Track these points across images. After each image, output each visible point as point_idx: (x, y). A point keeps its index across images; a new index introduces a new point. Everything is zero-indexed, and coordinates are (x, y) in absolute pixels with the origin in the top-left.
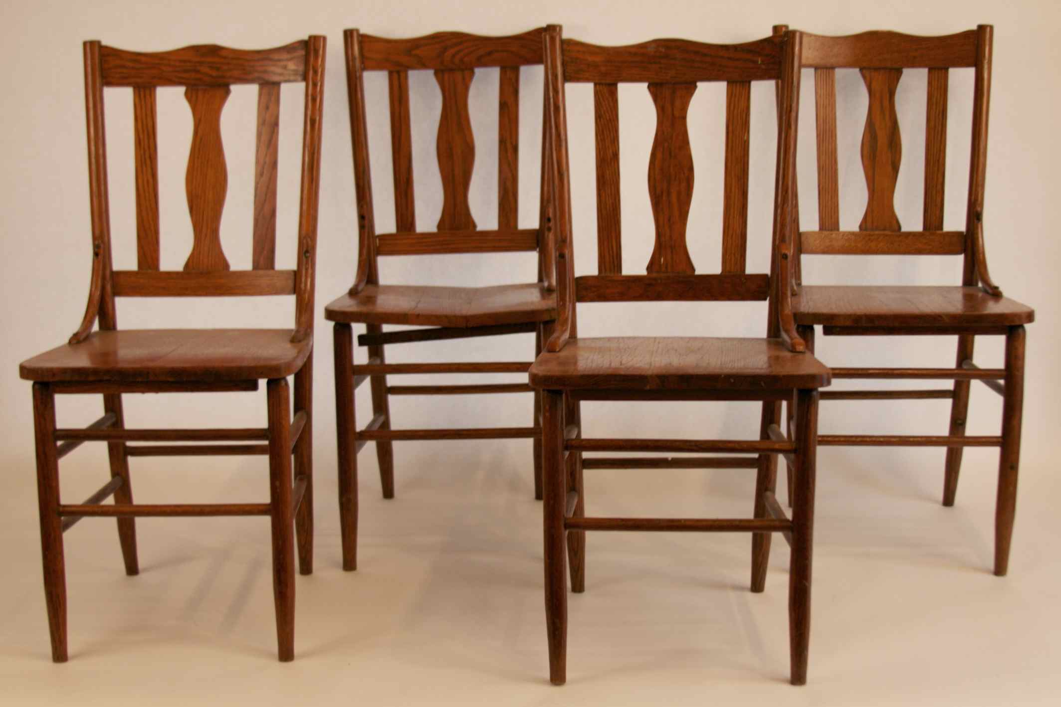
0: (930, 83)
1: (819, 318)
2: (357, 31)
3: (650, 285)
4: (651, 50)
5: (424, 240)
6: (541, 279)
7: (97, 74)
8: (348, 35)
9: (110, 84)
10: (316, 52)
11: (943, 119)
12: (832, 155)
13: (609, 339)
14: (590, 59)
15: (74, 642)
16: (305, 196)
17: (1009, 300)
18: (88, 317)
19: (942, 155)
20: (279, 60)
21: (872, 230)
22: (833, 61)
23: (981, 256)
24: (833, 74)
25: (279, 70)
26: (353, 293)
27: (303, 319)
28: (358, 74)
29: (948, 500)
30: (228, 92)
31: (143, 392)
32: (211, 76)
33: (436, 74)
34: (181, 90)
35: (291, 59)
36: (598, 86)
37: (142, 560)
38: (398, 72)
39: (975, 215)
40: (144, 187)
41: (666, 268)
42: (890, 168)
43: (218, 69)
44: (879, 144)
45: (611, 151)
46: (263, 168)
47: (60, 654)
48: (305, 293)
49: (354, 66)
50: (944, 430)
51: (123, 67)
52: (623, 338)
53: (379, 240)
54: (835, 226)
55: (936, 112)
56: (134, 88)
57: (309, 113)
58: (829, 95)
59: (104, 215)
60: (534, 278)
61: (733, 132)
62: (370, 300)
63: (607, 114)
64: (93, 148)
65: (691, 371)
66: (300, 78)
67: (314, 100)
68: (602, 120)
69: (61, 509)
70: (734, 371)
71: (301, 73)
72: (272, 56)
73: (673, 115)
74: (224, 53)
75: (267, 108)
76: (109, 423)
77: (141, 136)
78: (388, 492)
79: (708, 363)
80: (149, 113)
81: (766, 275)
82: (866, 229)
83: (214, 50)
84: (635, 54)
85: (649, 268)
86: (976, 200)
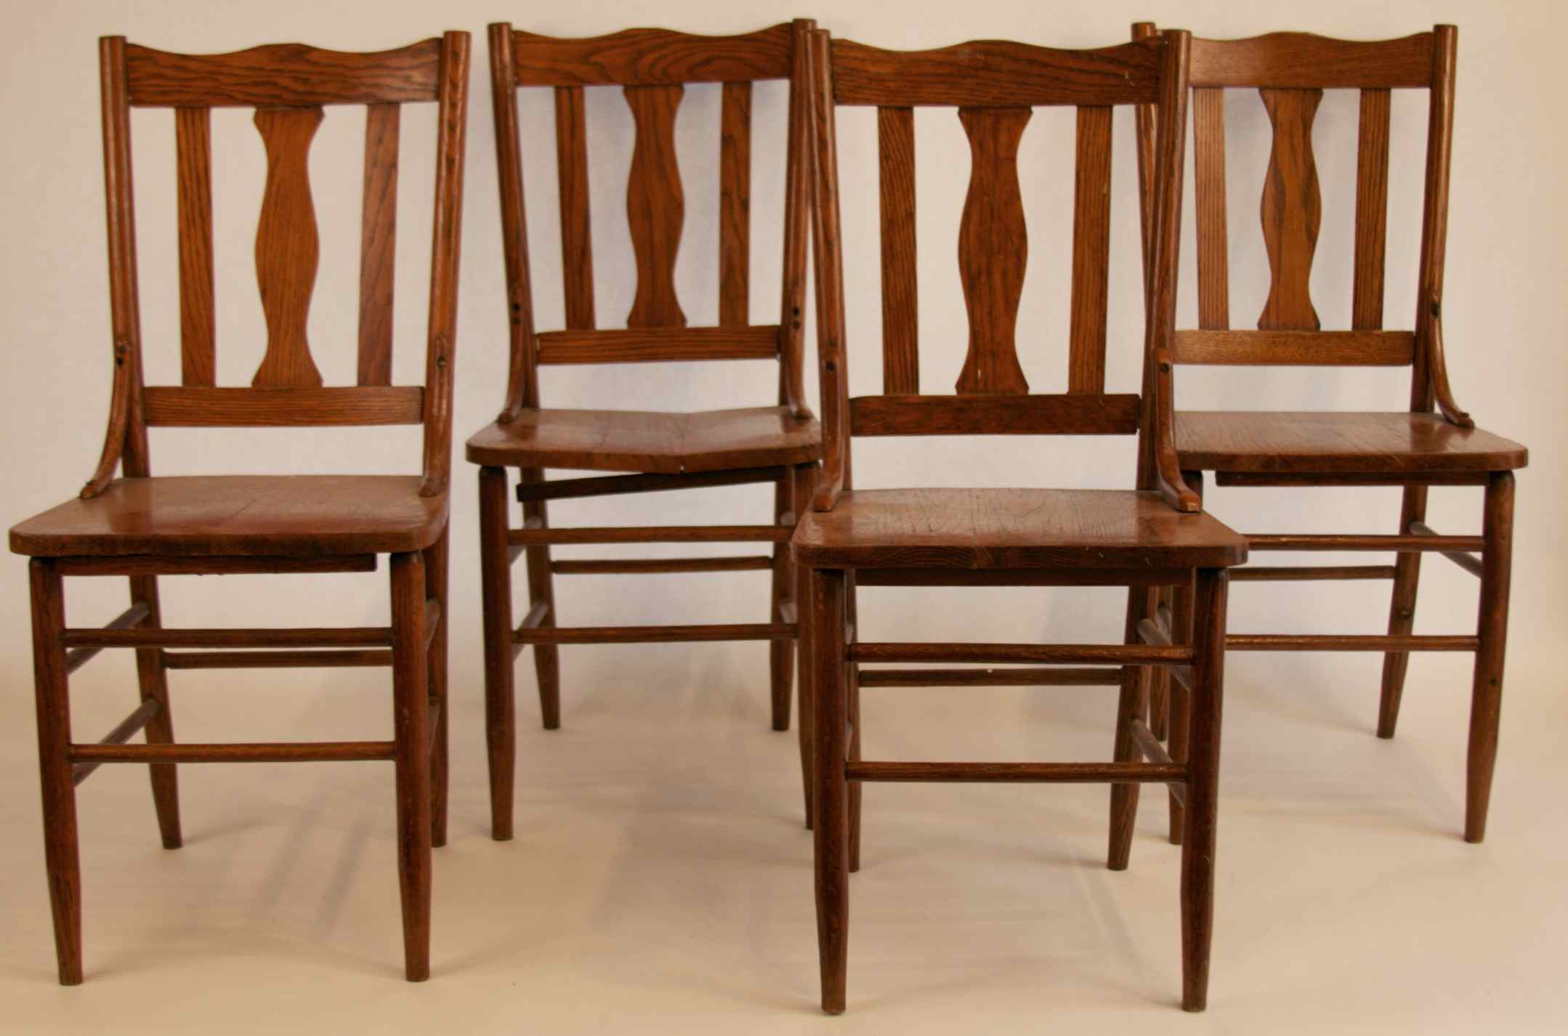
0: (1363, 110)
1: (1210, 460)
2: (508, 25)
3: (961, 410)
4: (964, 57)
5: (607, 342)
6: (783, 400)
7: (121, 86)
8: (495, 31)
9: (139, 102)
10: (456, 55)
11: (1382, 163)
12: (1218, 216)
13: (902, 492)
14: (873, 69)
15: (91, 953)
16: (438, 276)
17: (1483, 432)
18: (107, 460)
19: (1380, 217)
20: (399, 69)
21: (1278, 328)
22: (1221, 76)
23: (1439, 367)
24: (1221, 97)
25: (397, 83)
26: (504, 421)
27: (437, 462)
28: (509, 91)
29: (1386, 728)
30: (319, 116)
31: (200, 573)
32: (295, 92)
33: (626, 92)
34: (248, 113)
35: (417, 67)
36: (883, 111)
37: (187, 826)
38: (569, 88)
39: (1429, 306)
40: (191, 259)
41: (986, 384)
42: (1303, 236)
43: (305, 81)
44: (1288, 199)
45: (903, 208)
46: (374, 231)
47: (70, 972)
48: (438, 421)
49: (504, 79)
50: (1381, 627)
51: (161, 76)
52: (922, 490)
53: (541, 341)
54: (1223, 322)
55: (1372, 152)
56: (177, 108)
57: (445, 148)
58: (1214, 129)
59: (131, 301)
60: (772, 399)
61: (1086, 181)
62: (527, 432)
63: (897, 152)
64: (114, 200)
65: (1038, 541)
66: (430, 95)
67: (452, 128)
68: (890, 162)
69: (73, 751)
70: (1102, 542)
71: (433, 88)
72: (389, 63)
73: (997, 155)
74: (314, 57)
75: (380, 141)
76: (139, 619)
77: (188, 183)
78: (551, 720)
79: (1061, 529)
80: (199, 147)
81: (1137, 396)
82: (1268, 328)
83: (298, 52)
84: (940, 63)
85: (961, 385)
86: (1432, 284)
